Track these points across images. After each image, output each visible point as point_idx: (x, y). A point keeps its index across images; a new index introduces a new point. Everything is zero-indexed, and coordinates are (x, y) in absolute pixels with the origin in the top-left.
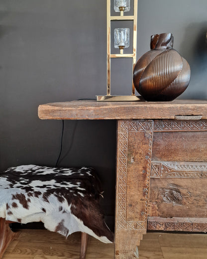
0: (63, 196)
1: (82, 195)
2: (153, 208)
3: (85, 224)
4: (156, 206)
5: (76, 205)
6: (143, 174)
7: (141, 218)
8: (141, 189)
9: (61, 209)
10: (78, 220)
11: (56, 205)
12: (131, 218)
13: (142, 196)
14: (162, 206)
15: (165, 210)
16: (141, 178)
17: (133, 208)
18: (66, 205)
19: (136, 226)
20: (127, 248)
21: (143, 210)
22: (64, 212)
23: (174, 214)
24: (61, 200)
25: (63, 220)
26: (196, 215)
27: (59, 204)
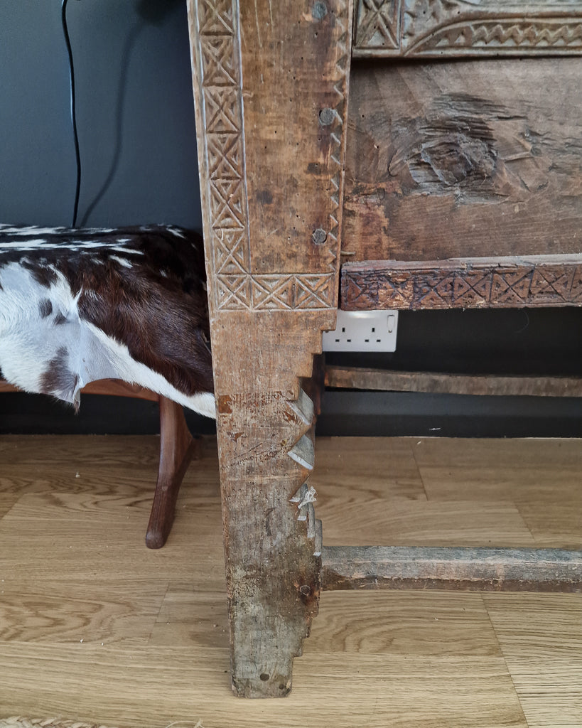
0: (51, 267)
1: (124, 262)
2: (368, 220)
3: (137, 356)
4: (380, 212)
5: (96, 288)
6: (317, 27)
7: (314, 260)
8: (308, 111)
9: (47, 309)
10: (110, 343)
11: (26, 295)
12: (268, 259)
13: (311, 147)
14: (407, 209)
15: (419, 227)
16: (309, 53)
17: (277, 212)
18: (62, 295)
19: (293, 294)
20: (260, 384)
21: (320, 220)
22: (61, 320)
23: (456, 243)
24: (45, 279)
25: (63, 352)
26: (551, 244)
27: (37, 293)
